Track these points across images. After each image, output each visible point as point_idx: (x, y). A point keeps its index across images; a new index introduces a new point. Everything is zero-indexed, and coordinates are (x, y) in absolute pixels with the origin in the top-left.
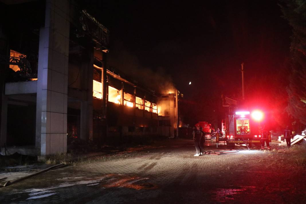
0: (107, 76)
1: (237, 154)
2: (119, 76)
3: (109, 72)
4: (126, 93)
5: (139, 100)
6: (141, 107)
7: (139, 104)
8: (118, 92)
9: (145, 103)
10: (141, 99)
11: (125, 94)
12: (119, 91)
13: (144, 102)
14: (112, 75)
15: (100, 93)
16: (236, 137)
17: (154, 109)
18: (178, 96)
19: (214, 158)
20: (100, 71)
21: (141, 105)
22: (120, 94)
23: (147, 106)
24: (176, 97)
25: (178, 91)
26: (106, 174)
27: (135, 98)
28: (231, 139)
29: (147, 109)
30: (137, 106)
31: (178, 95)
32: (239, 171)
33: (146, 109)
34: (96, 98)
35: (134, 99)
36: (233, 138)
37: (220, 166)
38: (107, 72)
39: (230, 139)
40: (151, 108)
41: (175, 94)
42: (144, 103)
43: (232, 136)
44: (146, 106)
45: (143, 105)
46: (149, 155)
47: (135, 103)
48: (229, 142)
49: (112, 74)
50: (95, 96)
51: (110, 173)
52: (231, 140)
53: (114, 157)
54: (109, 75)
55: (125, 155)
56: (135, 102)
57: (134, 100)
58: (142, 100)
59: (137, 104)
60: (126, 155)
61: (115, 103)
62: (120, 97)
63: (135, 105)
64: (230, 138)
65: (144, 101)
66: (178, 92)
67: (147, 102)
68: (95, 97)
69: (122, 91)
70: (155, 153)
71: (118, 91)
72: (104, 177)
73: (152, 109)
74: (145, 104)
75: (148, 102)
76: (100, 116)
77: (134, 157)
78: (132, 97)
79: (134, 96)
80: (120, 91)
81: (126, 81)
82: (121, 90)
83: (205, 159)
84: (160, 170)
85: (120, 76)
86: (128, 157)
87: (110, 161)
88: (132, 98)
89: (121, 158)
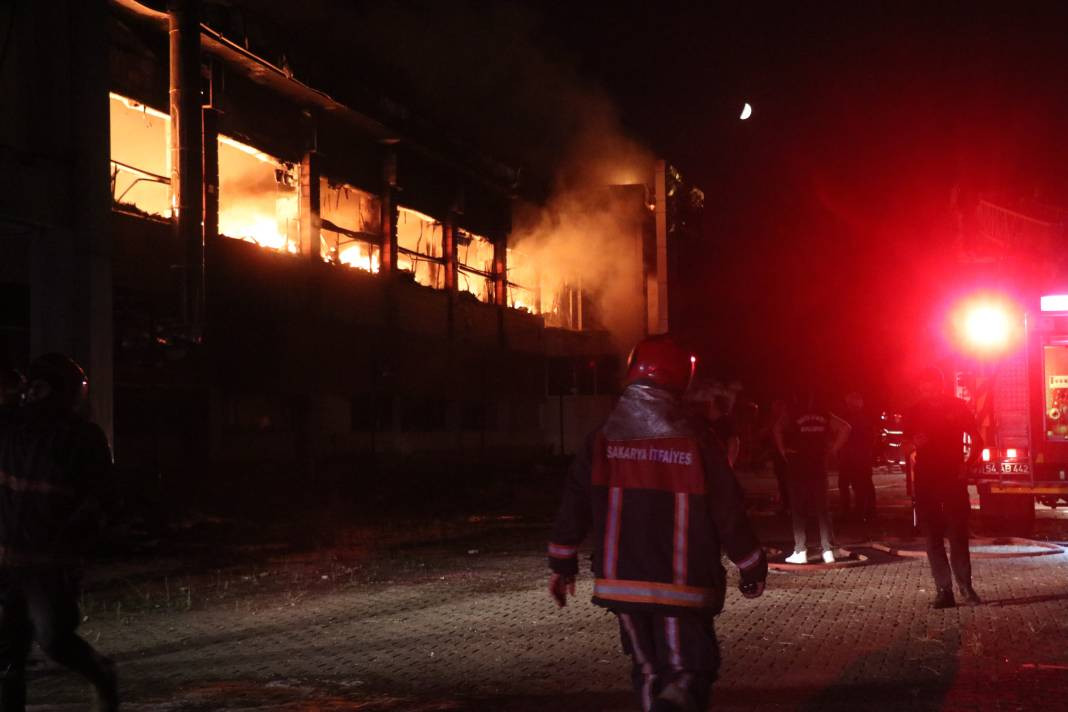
0: (204, 66)
1: (1047, 566)
2: (286, 73)
3: (218, 45)
4: (333, 184)
5: (415, 228)
6: (433, 270)
7: (423, 250)
8: (279, 174)
9: (459, 247)
10: (431, 220)
11: (325, 190)
12: (290, 167)
13: (450, 241)
14: (242, 62)
15: (162, 180)
16: (1040, 459)
17: (514, 285)
18: (668, 199)
19: (885, 588)
20: (152, 32)
21: (432, 260)
22: (298, 189)
23: (470, 264)
24: (658, 207)
25: (667, 170)
26: (188, 684)
27: (394, 216)
28: (1007, 467)
29: (473, 284)
30: (403, 264)
31: (671, 193)
32: (1042, 667)
33: (462, 287)
34: (138, 211)
35: (387, 219)
36: (1020, 461)
37: (924, 631)
38: (205, 39)
39: (998, 467)
40: (496, 276)
41: (653, 191)
42: (450, 249)
43: (1012, 453)
44: (464, 267)
45: (443, 261)
46: (474, 569)
47: (395, 249)
48: (995, 490)
49: (238, 52)
50: (127, 200)
51: (214, 680)
52: (1007, 477)
53: (249, 583)
54: (217, 60)
55: (323, 573)
56: (394, 240)
57: (387, 227)
58: (440, 229)
59: (405, 251)
60: (327, 571)
61: (263, 244)
62: (291, 206)
63: (394, 260)
64: (997, 460)
65: (450, 234)
66: (669, 179)
67: (468, 242)
68: (132, 208)
69: (307, 169)
70: (516, 561)
71: (282, 167)
72: (169, 704)
73: (505, 283)
74: (455, 251)
75: (478, 238)
76: (160, 329)
77: (380, 580)
78: (372, 205)
79: (387, 200)
80: (296, 167)
81: (330, 104)
82: (298, 159)
83: (828, 591)
84: (532, 654)
85: (292, 69)
86: (340, 584)
87: (224, 606)
88: (374, 217)
89: (293, 588)
